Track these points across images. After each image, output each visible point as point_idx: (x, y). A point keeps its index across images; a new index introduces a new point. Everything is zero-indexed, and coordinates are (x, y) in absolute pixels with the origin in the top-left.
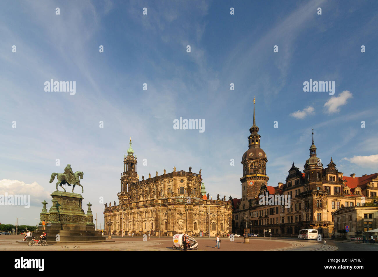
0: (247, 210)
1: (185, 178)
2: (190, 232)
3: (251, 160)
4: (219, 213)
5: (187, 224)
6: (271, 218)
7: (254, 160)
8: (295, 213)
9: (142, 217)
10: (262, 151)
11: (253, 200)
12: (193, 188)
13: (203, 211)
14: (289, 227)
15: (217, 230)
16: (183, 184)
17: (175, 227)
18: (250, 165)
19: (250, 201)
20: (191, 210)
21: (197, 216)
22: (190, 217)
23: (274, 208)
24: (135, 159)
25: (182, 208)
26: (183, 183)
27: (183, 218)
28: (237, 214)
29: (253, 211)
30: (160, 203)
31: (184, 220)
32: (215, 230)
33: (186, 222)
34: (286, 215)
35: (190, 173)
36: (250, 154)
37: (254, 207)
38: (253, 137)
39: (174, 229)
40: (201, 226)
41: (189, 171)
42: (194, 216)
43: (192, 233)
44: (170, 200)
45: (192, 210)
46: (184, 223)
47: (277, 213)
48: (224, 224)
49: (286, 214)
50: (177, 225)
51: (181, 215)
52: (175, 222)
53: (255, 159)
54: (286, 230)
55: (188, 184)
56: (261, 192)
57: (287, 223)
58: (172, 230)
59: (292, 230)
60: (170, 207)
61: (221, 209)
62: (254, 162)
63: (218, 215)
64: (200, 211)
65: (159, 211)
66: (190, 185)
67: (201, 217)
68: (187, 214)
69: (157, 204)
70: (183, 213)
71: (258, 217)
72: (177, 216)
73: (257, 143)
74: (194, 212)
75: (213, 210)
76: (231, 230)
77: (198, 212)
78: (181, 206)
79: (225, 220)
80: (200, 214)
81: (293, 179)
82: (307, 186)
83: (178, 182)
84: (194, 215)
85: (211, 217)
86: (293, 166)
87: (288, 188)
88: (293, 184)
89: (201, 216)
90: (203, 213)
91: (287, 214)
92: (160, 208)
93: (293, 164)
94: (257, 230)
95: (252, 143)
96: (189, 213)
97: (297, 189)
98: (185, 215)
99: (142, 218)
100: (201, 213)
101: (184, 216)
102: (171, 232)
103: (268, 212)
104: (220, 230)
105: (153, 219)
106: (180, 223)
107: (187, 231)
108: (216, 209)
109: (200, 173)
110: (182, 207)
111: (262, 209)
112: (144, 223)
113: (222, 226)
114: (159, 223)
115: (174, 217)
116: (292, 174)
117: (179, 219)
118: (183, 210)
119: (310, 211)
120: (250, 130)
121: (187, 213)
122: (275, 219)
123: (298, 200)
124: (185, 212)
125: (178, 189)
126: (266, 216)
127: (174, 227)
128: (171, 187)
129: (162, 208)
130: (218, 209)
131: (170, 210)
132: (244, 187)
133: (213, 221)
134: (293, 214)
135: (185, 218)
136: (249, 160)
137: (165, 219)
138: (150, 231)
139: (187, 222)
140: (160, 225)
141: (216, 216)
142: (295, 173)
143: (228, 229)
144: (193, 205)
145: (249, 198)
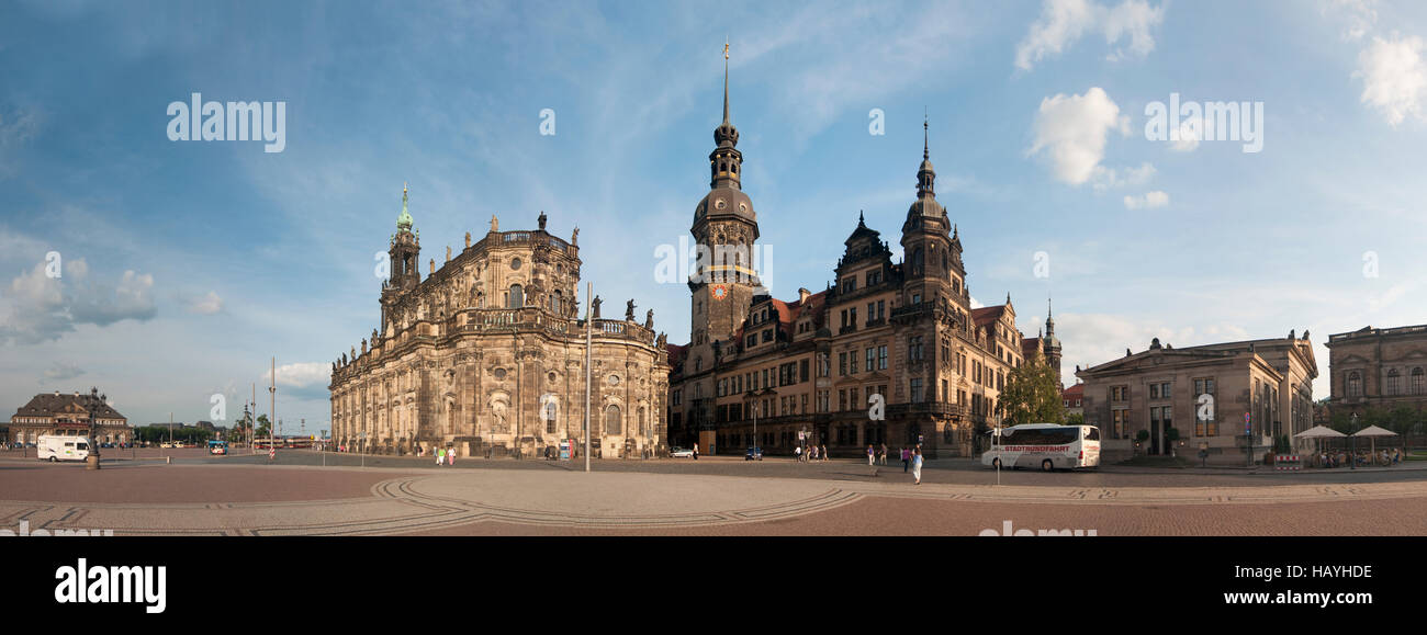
0: (706, 374)
1: (527, 254)
2: (532, 439)
3: (720, 220)
4: (632, 369)
5: (521, 410)
6: (783, 395)
7: (728, 223)
8: (866, 379)
9: (391, 390)
10: (746, 198)
11: (726, 342)
12: (551, 288)
13: (578, 363)
14: (846, 424)
15: (624, 433)
16: (520, 275)
17: (480, 421)
18: (716, 236)
19: (717, 345)
20: (534, 356)
21: (559, 379)
22: (531, 382)
23: (795, 363)
24: (415, 240)
25: (503, 349)
26: (518, 271)
27: (508, 388)
28: (679, 387)
29: (724, 375)
30: (435, 337)
31: (509, 393)
32: (619, 433)
33: (519, 401)
34: (836, 385)
35: (541, 232)
36: (717, 202)
37: (727, 363)
38: (724, 155)
39: (477, 431)
40: (573, 417)
41: (538, 229)
42: (548, 381)
43: (537, 445)
44: (464, 319)
45: (537, 353)
46: (510, 404)
47: (805, 378)
48: (646, 413)
49: (835, 381)
50: (485, 414)
51: (501, 373)
52: (478, 403)
53: (730, 219)
54: (834, 433)
55: (535, 272)
56: (753, 314)
57: (837, 413)
58: (470, 434)
59: (853, 433)
60: (462, 345)
61: (637, 357)
62: (726, 229)
63: (628, 379)
64: (568, 363)
65: (431, 364)
66: (542, 277)
67: (571, 383)
68: (522, 372)
69: (427, 339)
70: (508, 365)
71: (740, 392)
72: (488, 379)
73: (733, 175)
74: (548, 364)
75: (612, 359)
76: (665, 434)
77: (561, 367)
78: (499, 341)
79: (650, 396)
80: (567, 374)
81: (863, 268)
82: (914, 288)
83: (505, 267)
84: (546, 376)
85: (604, 384)
86: (862, 223)
87: (844, 297)
88: (861, 282)
89: (570, 379)
90: (580, 368)
91: (838, 383)
92: (435, 352)
93: (862, 219)
94: (739, 436)
95: (723, 174)
96: (528, 367)
97: (875, 299)
98: (513, 373)
99: (390, 396)
100: (572, 367)
101: (511, 379)
102: (465, 439)
103: (773, 378)
104: (634, 433)
105: (414, 395)
106: (497, 406)
107: (521, 437)
108: (622, 355)
109: (574, 239)
110: (505, 343)
111: (755, 368)
112: (395, 409)
113: (641, 417)
114: (432, 408)
115: (476, 383)
116: (857, 252)
117: (494, 391)
118: (507, 354)
119: (925, 371)
120: (717, 132)
121: (522, 365)
122: (799, 400)
123: (876, 335)
124: (513, 364)
125: (502, 293)
126: (767, 391)
127: (474, 421)
128: (484, 287)
129: (441, 352)
130: (630, 354)
131: (462, 356)
132: (700, 304)
133: (613, 400)
134: (861, 382)
135: (513, 385)
136: (714, 220)
137: (450, 394)
138: (408, 437)
139: (521, 403)
140: (436, 416)
141: (623, 380)
142: (867, 247)
143: (659, 430)
144: (545, 336)
145: (713, 338)
